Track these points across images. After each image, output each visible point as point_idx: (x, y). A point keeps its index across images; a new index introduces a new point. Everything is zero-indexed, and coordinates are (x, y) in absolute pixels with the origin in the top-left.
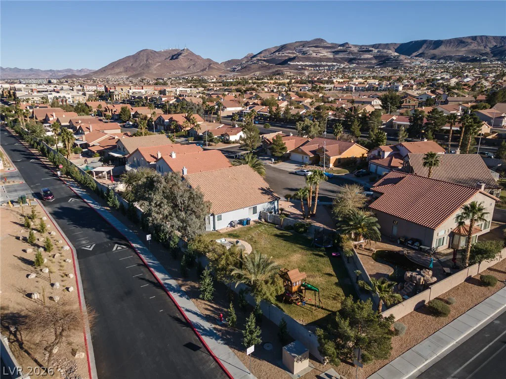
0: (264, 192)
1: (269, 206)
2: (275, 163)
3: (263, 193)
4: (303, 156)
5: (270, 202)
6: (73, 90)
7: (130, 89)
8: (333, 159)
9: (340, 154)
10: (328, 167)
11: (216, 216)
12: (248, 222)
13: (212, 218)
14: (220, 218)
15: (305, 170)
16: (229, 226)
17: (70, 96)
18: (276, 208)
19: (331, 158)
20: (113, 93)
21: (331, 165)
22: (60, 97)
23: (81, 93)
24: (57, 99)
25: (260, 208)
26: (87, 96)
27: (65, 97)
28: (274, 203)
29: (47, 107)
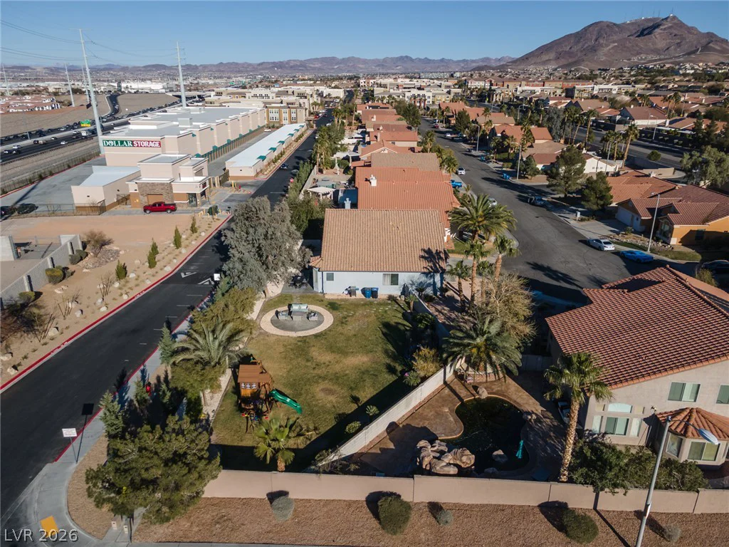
0: (427, 256)
1: (423, 279)
2: (582, 220)
3: (422, 257)
4: (633, 216)
5: (426, 274)
6: (440, 86)
7: (520, 86)
8: (680, 230)
9: (704, 222)
10: (667, 242)
11: (325, 273)
12: (374, 293)
13: (320, 274)
14: (330, 278)
15: (602, 241)
16: (346, 292)
17: (430, 94)
18: (439, 285)
19: (675, 226)
20: (494, 90)
21: (674, 241)
22: (419, 95)
23: (446, 90)
24: (415, 98)
25: (404, 278)
26: (452, 94)
27: (424, 96)
28: (433, 277)
29: (388, 108)
